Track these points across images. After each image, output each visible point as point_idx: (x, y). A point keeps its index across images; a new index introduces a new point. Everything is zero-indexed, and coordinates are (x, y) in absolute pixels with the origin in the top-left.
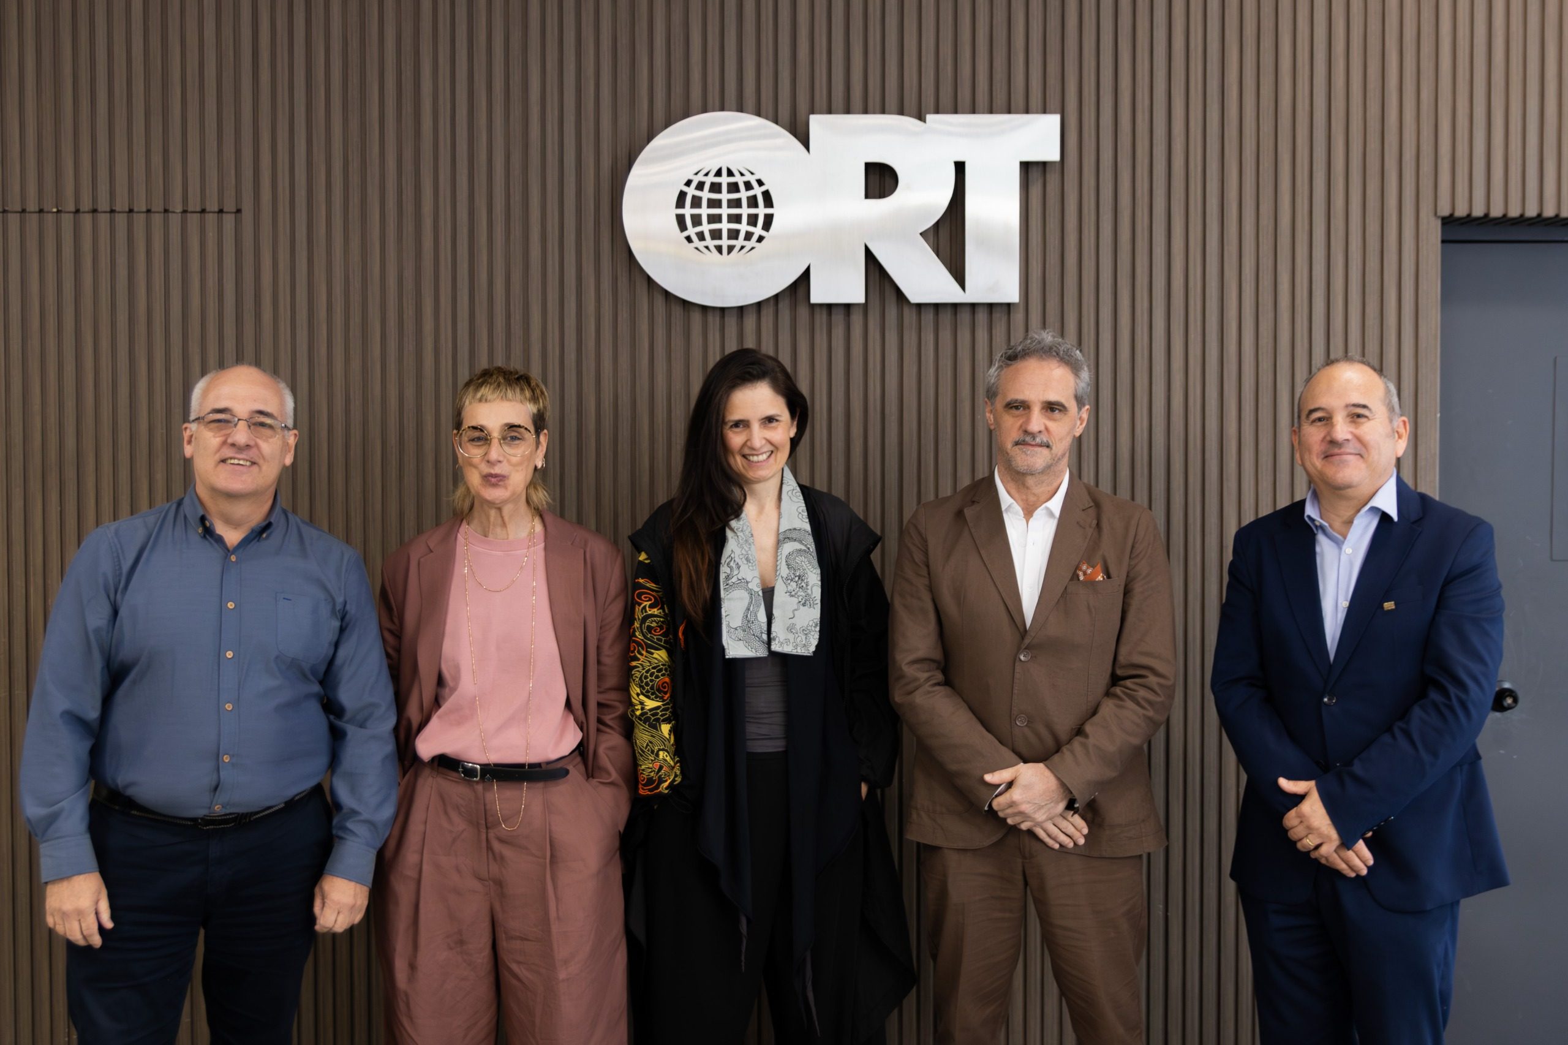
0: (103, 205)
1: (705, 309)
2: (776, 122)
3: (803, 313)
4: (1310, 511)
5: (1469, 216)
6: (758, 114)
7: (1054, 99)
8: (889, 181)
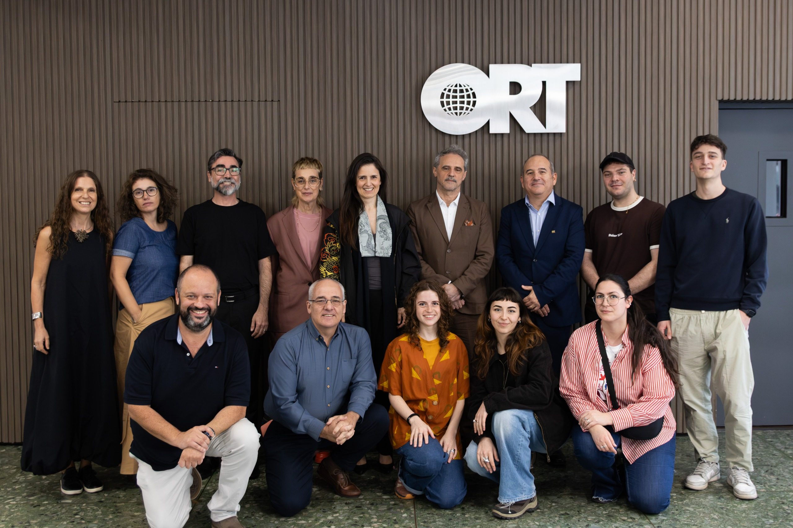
0: (229, 99)
1: (450, 135)
2: (476, 66)
3: (486, 136)
4: (527, 201)
5: (729, 99)
6: (469, 64)
7: (577, 58)
8: (517, 88)
